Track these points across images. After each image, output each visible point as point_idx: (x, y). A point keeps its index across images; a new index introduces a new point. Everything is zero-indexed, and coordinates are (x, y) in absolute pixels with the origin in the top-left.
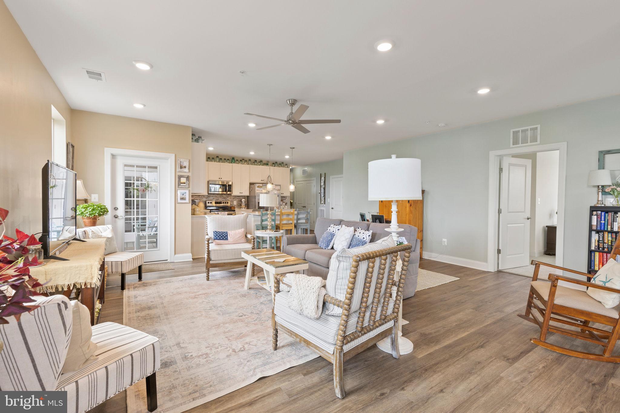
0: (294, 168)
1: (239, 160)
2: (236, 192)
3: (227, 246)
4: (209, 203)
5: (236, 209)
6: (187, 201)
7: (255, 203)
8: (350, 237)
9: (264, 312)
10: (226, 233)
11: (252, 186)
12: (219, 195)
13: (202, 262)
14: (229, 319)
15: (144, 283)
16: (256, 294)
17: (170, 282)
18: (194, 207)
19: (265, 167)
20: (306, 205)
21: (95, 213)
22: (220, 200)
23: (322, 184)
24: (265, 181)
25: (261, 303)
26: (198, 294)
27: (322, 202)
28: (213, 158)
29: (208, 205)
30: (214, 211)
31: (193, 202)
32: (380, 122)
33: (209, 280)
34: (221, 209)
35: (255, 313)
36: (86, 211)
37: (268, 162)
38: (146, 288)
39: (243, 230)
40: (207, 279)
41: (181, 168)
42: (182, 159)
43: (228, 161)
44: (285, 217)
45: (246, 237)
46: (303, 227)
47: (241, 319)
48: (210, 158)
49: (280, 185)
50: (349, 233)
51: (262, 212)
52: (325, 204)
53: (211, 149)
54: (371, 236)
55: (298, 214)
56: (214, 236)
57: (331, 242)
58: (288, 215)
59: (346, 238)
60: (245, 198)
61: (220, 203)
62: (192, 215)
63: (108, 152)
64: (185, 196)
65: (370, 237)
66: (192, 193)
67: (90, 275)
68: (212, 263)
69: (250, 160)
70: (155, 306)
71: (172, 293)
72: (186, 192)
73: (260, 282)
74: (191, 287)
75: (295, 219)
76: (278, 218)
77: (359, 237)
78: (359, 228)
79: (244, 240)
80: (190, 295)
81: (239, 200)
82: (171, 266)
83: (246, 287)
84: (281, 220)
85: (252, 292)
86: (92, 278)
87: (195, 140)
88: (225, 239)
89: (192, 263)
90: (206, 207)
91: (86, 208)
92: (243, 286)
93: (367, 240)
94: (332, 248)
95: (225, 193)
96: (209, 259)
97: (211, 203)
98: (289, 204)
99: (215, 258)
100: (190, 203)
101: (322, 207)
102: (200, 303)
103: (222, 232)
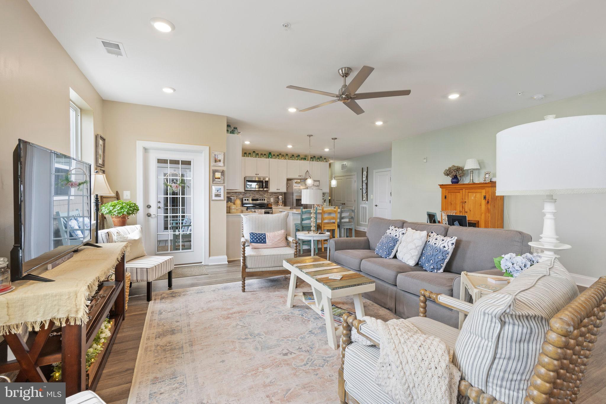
0: (332, 163)
1: (276, 155)
2: (273, 188)
3: (266, 251)
4: (245, 200)
5: (273, 207)
6: (222, 198)
7: (293, 200)
8: (421, 244)
9: (316, 349)
10: (264, 235)
11: (289, 182)
12: (256, 192)
13: (238, 266)
14: (271, 359)
15: (173, 293)
16: (302, 315)
17: (201, 292)
18: (229, 205)
19: (303, 162)
20: (346, 202)
21: (124, 212)
22: (257, 196)
23: (364, 179)
24: (303, 176)
25: (310, 332)
26: (231, 312)
27: (364, 199)
28: (250, 154)
29: (244, 202)
30: (251, 209)
31: (229, 199)
32: (454, 96)
33: (244, 292)
34: (257, 207)
35: (304, 349)
36: (115, 210)
37: (306, 156)
38: (174, 299)
39: (283, 231)
40: (242, 289)
41: (215, 162)
42: (216, 152)
43: (265, 156)
44: (326, 216)
45: (287, 239)
46: (346, 227)
47: (286, 360)
48: (246, 153)
49: (319, 181)
50: (421, 238)
51: (302, 210)
52: (367, 201)
53: (247, 143)
54: (455, 244)
55: (341, 212)
56: (251, 238)
57: (393, 249)
58: (330, 213)
59: (417, 245)
60: (282, 195)
61: (257, 200)
62: (227, 213)
63: (140, 145)
64: (220, 192)
65: (454, 246)
66: (227, 190)
67: (75, 306)
68: (248, 271)
69: (287, 155)
70: (179, 328)
71: (202, 308)
72: (221, 189)
73: (307, 301)
74: (224, 300)
75: (338, 218)
76: (319, 216)
77: (436, 245)
78: (432, 233)
79: (284, 243)
80: (223, 313)
81: (276, 197)
82: (204, 270)
83: (289, 304)
84: (323, 219)
85: (296, 312)
86: (77, 312)
87: (231, 132)
88: (262, 242)
89: (228, 267)
90: (243, 204)
91: (115, 206)
92: (285, 302)
93: (449, 250)
94: (395, 257)
95: (261, 189)
96: (245, 267)
97: (248, 200)
98: (327, 201)
99: (251, 266)
100: (225, 200)
101: (364, 205)
102: (234, 327)
103: (260, 234)
